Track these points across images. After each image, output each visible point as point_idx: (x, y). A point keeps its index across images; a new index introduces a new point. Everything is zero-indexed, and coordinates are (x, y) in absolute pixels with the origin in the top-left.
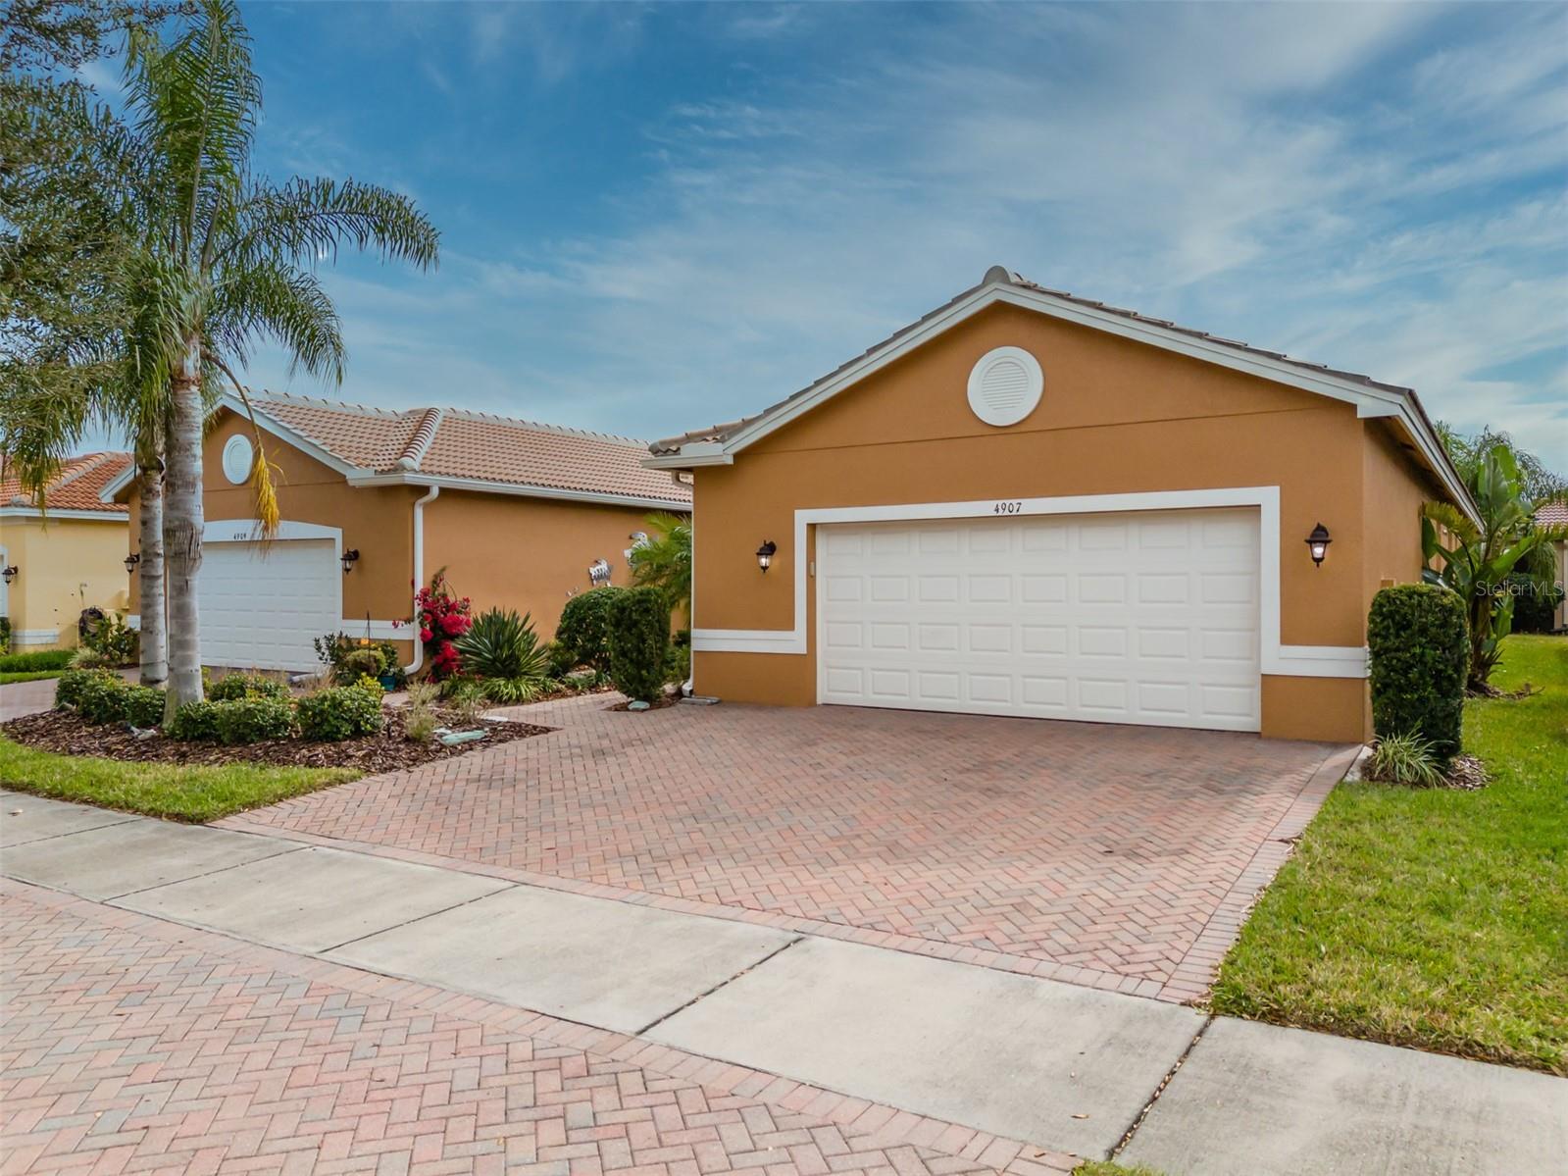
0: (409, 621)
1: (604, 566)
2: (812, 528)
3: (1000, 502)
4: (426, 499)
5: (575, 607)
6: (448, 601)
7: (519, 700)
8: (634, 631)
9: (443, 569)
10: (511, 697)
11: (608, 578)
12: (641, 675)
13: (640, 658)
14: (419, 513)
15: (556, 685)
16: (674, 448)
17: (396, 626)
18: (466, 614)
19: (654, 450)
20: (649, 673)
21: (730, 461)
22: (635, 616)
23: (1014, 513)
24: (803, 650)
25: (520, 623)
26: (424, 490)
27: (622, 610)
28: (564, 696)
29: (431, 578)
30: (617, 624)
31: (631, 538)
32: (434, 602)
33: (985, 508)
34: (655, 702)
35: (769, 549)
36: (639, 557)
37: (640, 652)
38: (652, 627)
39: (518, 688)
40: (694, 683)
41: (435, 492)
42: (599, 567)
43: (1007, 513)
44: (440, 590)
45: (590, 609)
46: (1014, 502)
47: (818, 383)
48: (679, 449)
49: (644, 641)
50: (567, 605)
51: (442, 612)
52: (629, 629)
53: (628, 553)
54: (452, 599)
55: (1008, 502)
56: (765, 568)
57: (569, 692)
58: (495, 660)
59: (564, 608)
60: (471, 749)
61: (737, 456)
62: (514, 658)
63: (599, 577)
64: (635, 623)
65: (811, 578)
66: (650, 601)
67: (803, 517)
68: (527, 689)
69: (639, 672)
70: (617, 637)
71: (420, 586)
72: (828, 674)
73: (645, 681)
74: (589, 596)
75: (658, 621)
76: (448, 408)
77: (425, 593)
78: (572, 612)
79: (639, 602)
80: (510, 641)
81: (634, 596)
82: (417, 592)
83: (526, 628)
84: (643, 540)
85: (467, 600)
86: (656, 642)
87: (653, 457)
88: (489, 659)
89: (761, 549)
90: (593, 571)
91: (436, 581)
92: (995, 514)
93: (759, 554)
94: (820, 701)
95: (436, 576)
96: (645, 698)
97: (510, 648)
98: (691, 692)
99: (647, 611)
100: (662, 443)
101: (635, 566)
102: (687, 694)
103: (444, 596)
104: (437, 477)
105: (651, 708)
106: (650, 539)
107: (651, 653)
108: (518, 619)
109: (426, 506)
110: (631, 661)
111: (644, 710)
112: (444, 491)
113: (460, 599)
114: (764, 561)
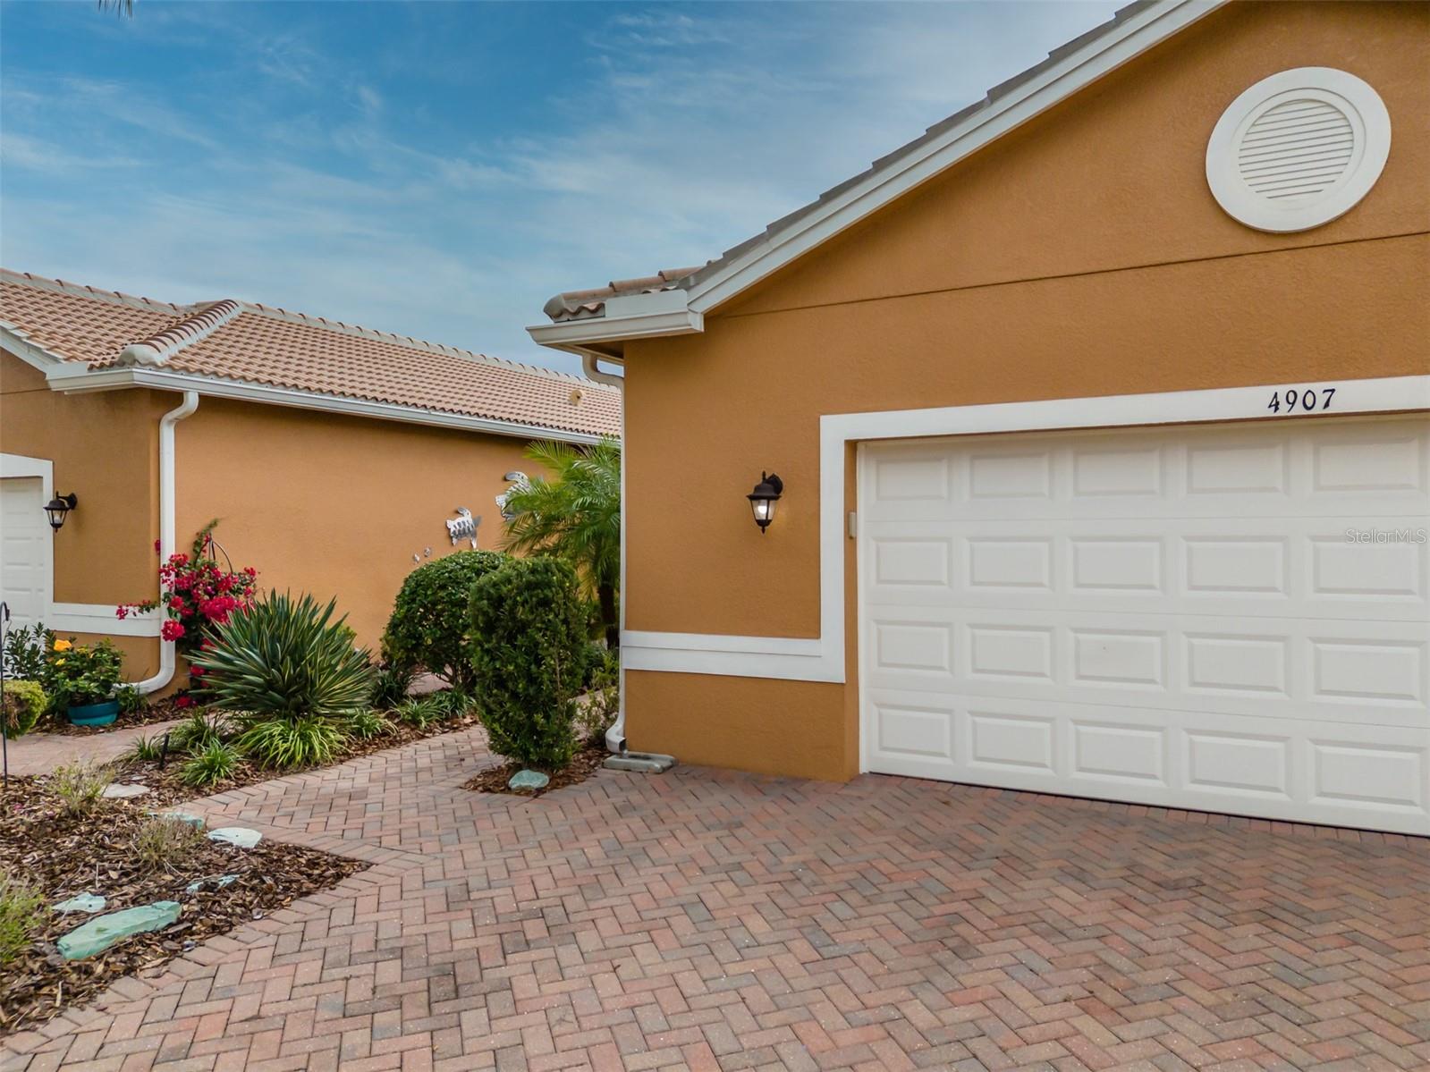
0: (146, 607)
1: (467, 518)
2: (852, 446)
3: (1282, 390)
4: (177, 413)
5: (418, 585)
6: (218, 574)
7: (310, 762)
8: (520, 640)
9: (214, 524)
10: (291, 759)
11: (474, 535)
12: (534, 724)
13: (532, 691)
14: (168, 435)
15: (382, 721)
16: (592, 306)
17: (121, 614)
18: (247, 593)
19: (556, 311)
20: (547, 717)
21: (698, 325)
22: (521, 613)
23: (1318, 410)
24: (839, 676)
25: (316, 620)
26: (176, 398)
27: (498, 602)
28: (395, 742)
29: (190, 537)
30: (489, 628)
31: (505, 479)
32: (191, 577)
33: (1250, 401)
34: (560, 772)
35: (771, 488)
36: (518, 504)
37: (532, 680)
38: (555, 633)
39: (305, 738)
40: (625, 726)
41: (192, 401)
42: (460, 520)
43: (1299, 410)
44: (206, 557)
45: (443, 587)
46: (1319, 387)
47: (880, 165)
48: (601, 307)
49: (538, 662)
50: (406, 581)
51: (206, 592)
52: (511, 639)
53: (501, 500)
54: (223, 570)
55: (1301, 389)
56: (763, 523)
57: (405, 732)
58: (270, 685)
59: (402, 585)
60: (130, 971)
61: (711, 318)
62: (303, 683)
63: (462, 534)
64: (523, 627)
65: (850, 539)
66: (549, 585)
67: (836, 429)
68: (325, 738)
69: (530, 717)
70: (488, 651)
71: (169, 550)
72: (880, 716)
73: (541, 734)
74: (441, 567)
75: (565, 622)
76: (253, 303)
77: (178, 562)
78: (413, 592)
79: (530, 586)
80: (297, 652)
81: (520, 575)
82: (165, 561)
83: (329, 625)
84: (522, 481)
85: (251, 572)
86: (561, 661)
87: (550, 322)
88: (258, 685)
89: (757, 488)
90: (452, 525)
91: (202, 542)
92: (1270, 413)
93: (755, 498)
94: (864, 767)
95: (200, 535)
96: (543, 765)
97: (296, 664)
98: (623, 745)
99: (545, 603)
100: (569, 298)
101: (512, 519)
102: (616, 748)
103: (211, 567)
104: (197, 378)
105: (554, 785)
106: (531, 481)
107: (553, 682)
108: (315, 611)
109: (180, 424)
110: (515, 695)
111: (540, 791)
112: (207, 402)
113: (238, 569)
114: (762, 510)
